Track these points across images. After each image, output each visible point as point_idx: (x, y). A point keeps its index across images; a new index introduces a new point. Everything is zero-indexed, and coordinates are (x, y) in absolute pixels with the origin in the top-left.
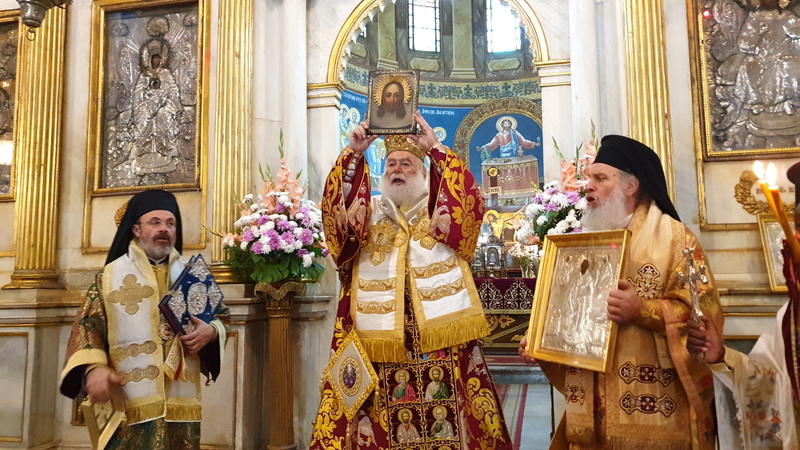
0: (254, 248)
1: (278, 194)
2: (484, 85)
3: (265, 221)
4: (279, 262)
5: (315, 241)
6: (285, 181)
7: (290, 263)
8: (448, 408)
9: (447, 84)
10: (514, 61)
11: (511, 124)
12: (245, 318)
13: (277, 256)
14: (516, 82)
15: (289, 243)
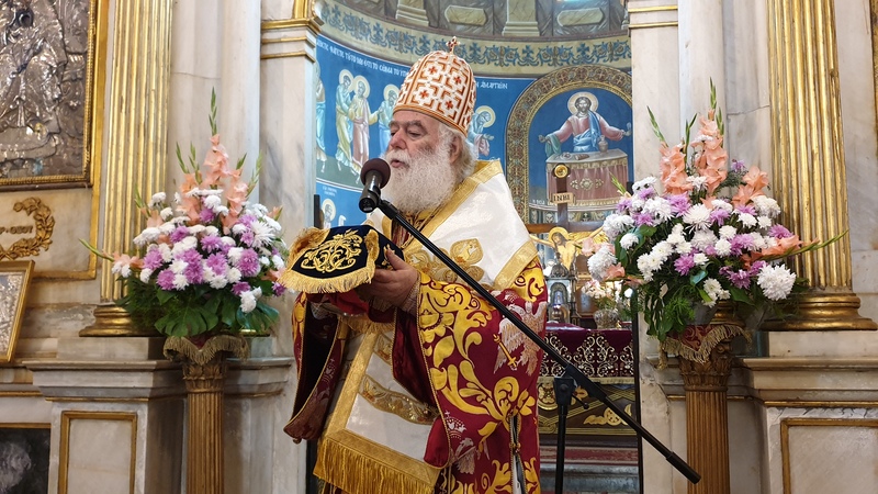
0: (161, 279)
1: (205, 192)
2: (552, 45)
3: (181, 236)
4: (202, 302)
5: (264, 269)
6: (218, 172)
7: (221, 305)
9: (498, 44)
10: (595, 13)
11: (590, 103)
12: (147, 393)
13: (198, 293)
14: (598, 42)
15: (219, 272)
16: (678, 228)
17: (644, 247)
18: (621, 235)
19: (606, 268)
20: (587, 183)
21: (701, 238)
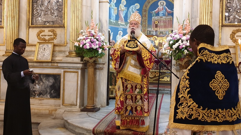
0: (84, 47)
1: (91, 30)
3: (87, 39)
6: (93, 26)
7: (95, 52)
8: (141, 96)
11: (164, 4)
12: (81, 68)
13: (91, 50)
15: (95, 46)
16: (180, 40)
17: (174, 44)
18: (170, 41)
19: (167, 47)
20: (162, 24)
21: (184, 42)
